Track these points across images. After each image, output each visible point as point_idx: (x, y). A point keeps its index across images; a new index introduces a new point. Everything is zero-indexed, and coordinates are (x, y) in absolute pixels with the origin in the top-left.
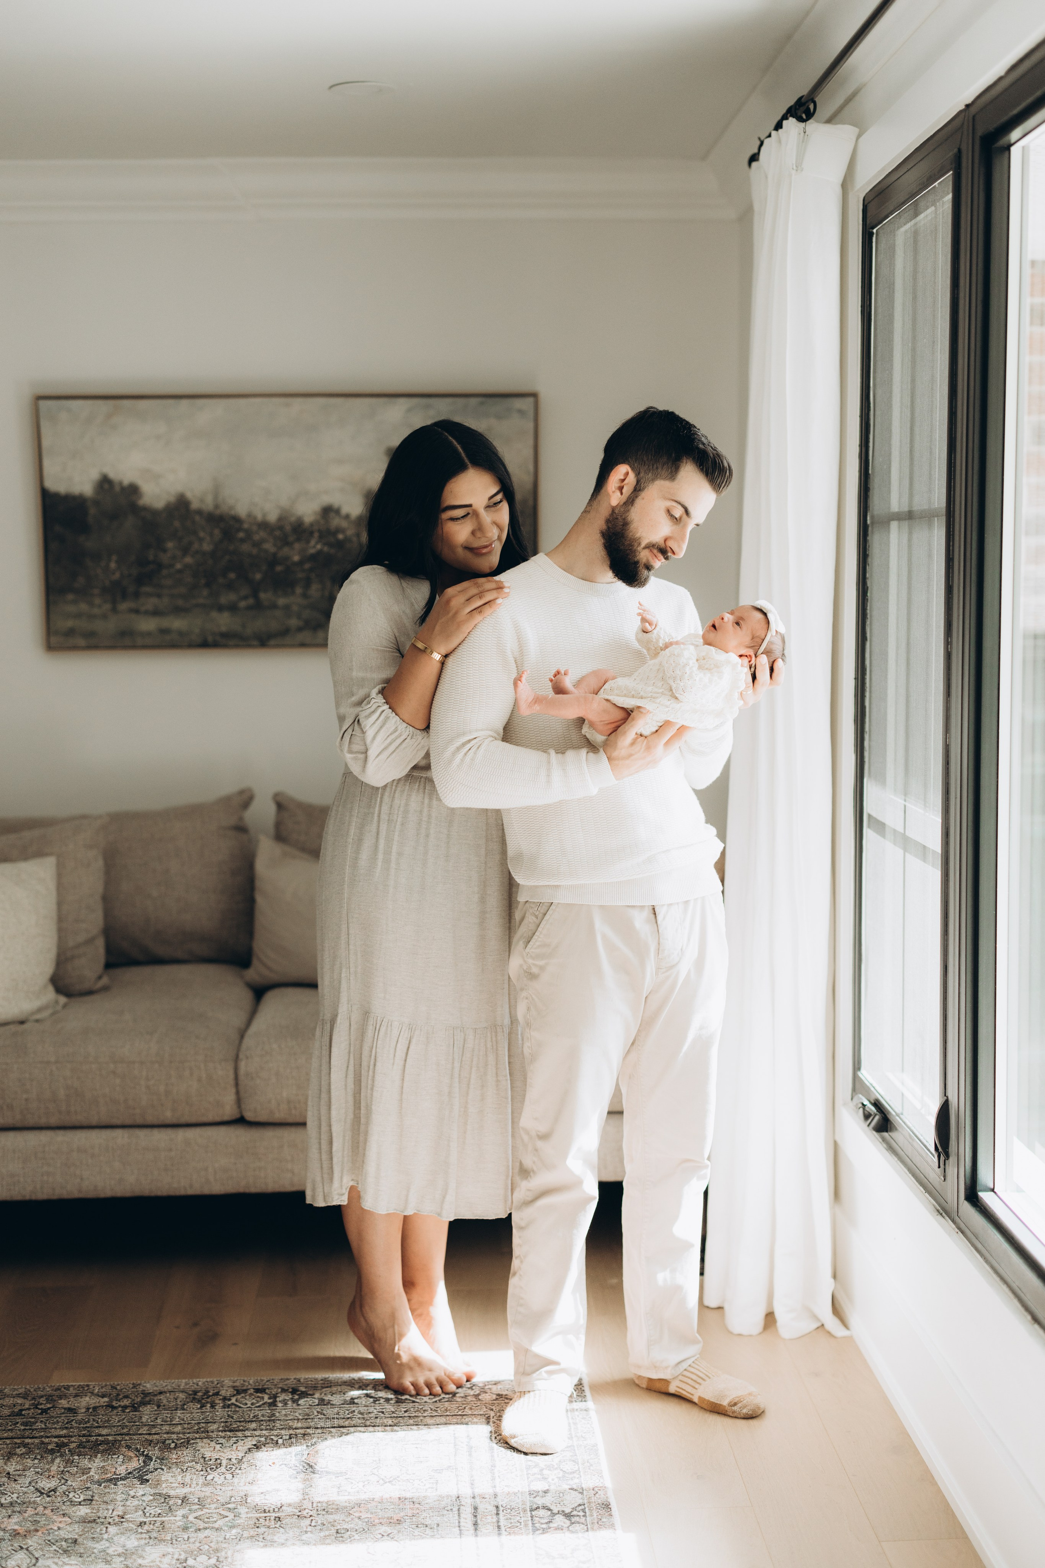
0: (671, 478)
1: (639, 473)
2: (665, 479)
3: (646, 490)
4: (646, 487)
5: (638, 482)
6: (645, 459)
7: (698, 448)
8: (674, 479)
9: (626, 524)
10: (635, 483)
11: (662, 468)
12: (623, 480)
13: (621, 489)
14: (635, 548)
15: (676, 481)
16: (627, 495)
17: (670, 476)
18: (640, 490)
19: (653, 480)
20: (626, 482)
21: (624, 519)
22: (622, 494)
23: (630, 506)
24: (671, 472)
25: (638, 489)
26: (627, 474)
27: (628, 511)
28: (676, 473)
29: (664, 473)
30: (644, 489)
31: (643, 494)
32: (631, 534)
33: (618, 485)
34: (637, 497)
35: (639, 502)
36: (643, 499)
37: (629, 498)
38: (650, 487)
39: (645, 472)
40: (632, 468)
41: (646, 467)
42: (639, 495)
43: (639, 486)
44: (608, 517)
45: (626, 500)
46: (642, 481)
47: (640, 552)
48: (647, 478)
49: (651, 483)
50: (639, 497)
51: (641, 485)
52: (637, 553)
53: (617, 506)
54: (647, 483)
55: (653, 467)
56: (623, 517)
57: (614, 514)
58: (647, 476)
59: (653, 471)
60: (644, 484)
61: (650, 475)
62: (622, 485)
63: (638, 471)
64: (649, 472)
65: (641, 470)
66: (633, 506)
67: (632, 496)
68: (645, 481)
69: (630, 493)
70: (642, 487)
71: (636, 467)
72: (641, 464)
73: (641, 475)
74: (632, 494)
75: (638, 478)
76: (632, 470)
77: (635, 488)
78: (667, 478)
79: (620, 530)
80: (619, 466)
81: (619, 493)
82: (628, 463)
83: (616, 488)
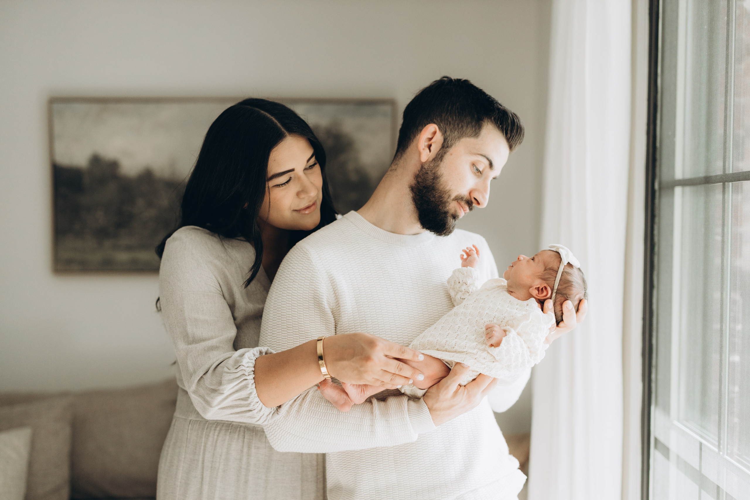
0: (475, 136)
1: (445, 132)
2: (470, 136)
3: (453, 147)
5: (445, 140)
6: (450, 119)
8: (478, 136)
9: (436, 177)
10: (442, 141)
11: (467, 127)
12: (430, 139)
13: (429, 146)
14: (445, 199)
15: (480, 138)
16: (436, 152)
17: (474, 134)
18: (448, 147)
19: (459, 138)
20: (433, 140)
21: (434, 173)
22: (430, 151)
23: (440, 162)
24: (475, 130)
25: (445, 146)
26: (435, 133)
27: (438, 166)
28: (479, 131)
29: (469, 130)
30: (451, 146)
31: (451, 151)
32: (441, 187)
33: (426, 144)
34: (445, 153)
35: (448, 158)
36: (451, 154)
38: (457, 144)
39: (451, 131)
40: (439, 127)
41: (452, 126)
42: (448, 152)
43: (446, 143)
44: (418, 173)
45: (435, 156)
46: (449, 138)
47: (450, 203)
48: (453, 136)
49: (458, 141)
50: (448, 153)
51: (448, 142)
52: (447, 204)
53: (426, 162)
54: (453, 140)
55: (458, 126)
56: (433, 172)
57: (424, 170)
58: (453, 135)
59: (458, 130)
60: (451, 141)
61: (456, 133)
62: (430, 143)
63: (445, 129)
64: (455, 131)
65: (447, 129)
66: (441, 161)
67: (440, 152)
68: (452, 139)
69: (438, 150)
70: (450, 144)
71: (442, 127)
72: (447, 124)
73: (448, 133)
74: (440, 150)
75: (446, 135)
76: (439, 129)
77: (442, 145)
78: (473, 135)
79: (430, 183)
80: (428, 125)
81: (428, 151)
82: (435, 123)
83: (424, 147)
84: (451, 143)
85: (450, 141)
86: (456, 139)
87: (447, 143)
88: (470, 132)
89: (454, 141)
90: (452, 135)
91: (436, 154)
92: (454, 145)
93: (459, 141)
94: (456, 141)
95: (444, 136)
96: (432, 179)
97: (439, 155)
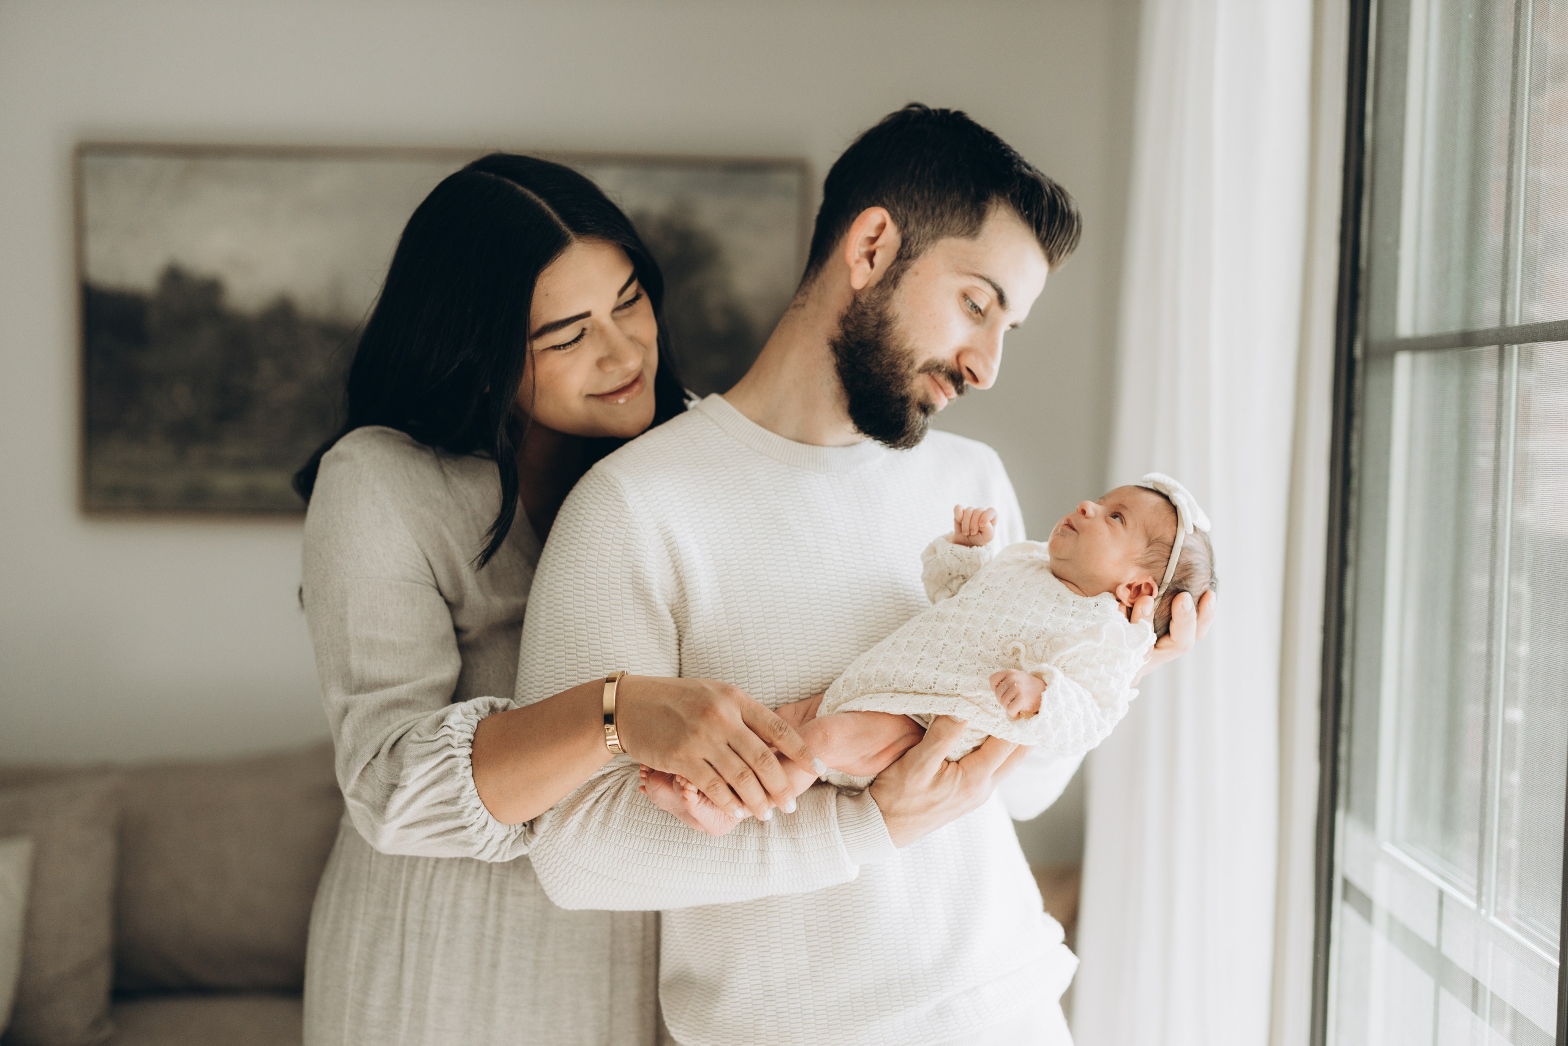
0: (967, 234)
1: (906, 225)
2: (957, 234)
3: (921, 256)
4: (920, 252)
5: (904, 242)
6: (916, 197)
7: (1022, 176)
8: (976, 234)
9: (883, 323)
10: (898, 244)
11: (952, 214)
12: (873, 240)
13: (870, 255)
14: (903, 370)
15: (980, 240)
16: (884, 268)
17: (966, 230)
18: (909, 257)
19: (935, 237)
20: (879, 242)
21: (880, 314)
22: (872, 265)
23: (891, 289)
24: (970, 221)
25: (904, 256)
26: (882, 227)
27: (888, 298)
28: (979, 225)
29: (956, 223)
30: (917, 255)
31: (917, 265)
32: (893, 344)
33: (864, 250)
34: (903, 270)
35: (909, 281)
36: (917, 273)
37: (887, 273)
38: (930, 250)
39: (918, 223)
40: (890, 215)
41: (920, 212)
42: (909, 268)
43: (907, 248)
44: (846, 312)
45: (882, 277)
46: (912, 238)
47: (913, 378)
48: (922, 233)
49: (932, 243)
50: (909, 271)
51: (910, 246)
52: (907, 381)
53: (863, 288)
54: (922, 243)
55: (933, 213)
56: (878, 310)
57: (858, 306)
58: (922, 231)
59: (933, 220)
60: (917, 244)
61: (928, 227)
62: (873, 247)
63: (904, 219)
64: (926, 222)
65: (910, 219)
66: (895, 288)
67: (892, 268)
68: (919, 239)
69: (889, 264)
70: (913, 251)
71: (899, 213)
72: (910, 207)
73: (912, 227)
74: (892, 265)
75: (906, 231)
76: (892, 218)
77: (898, 253)
78: (963, 233)
79: (872, 336)
80: (868, 210)
81: (867, 265)
82: (883, 205)
83: (861, 256)
84: (916, 248)
85: (915, 244)
86: (928, 239)
87: (909, 248)
88: (958, 225)
89: (924, 244)
90: (920, 233)
91: (884, 272)
92: (923, 254)
93: (933, 245)
94: (929, 245)
95: (903, 233)
96: (875, 326)
97: (890, 275)
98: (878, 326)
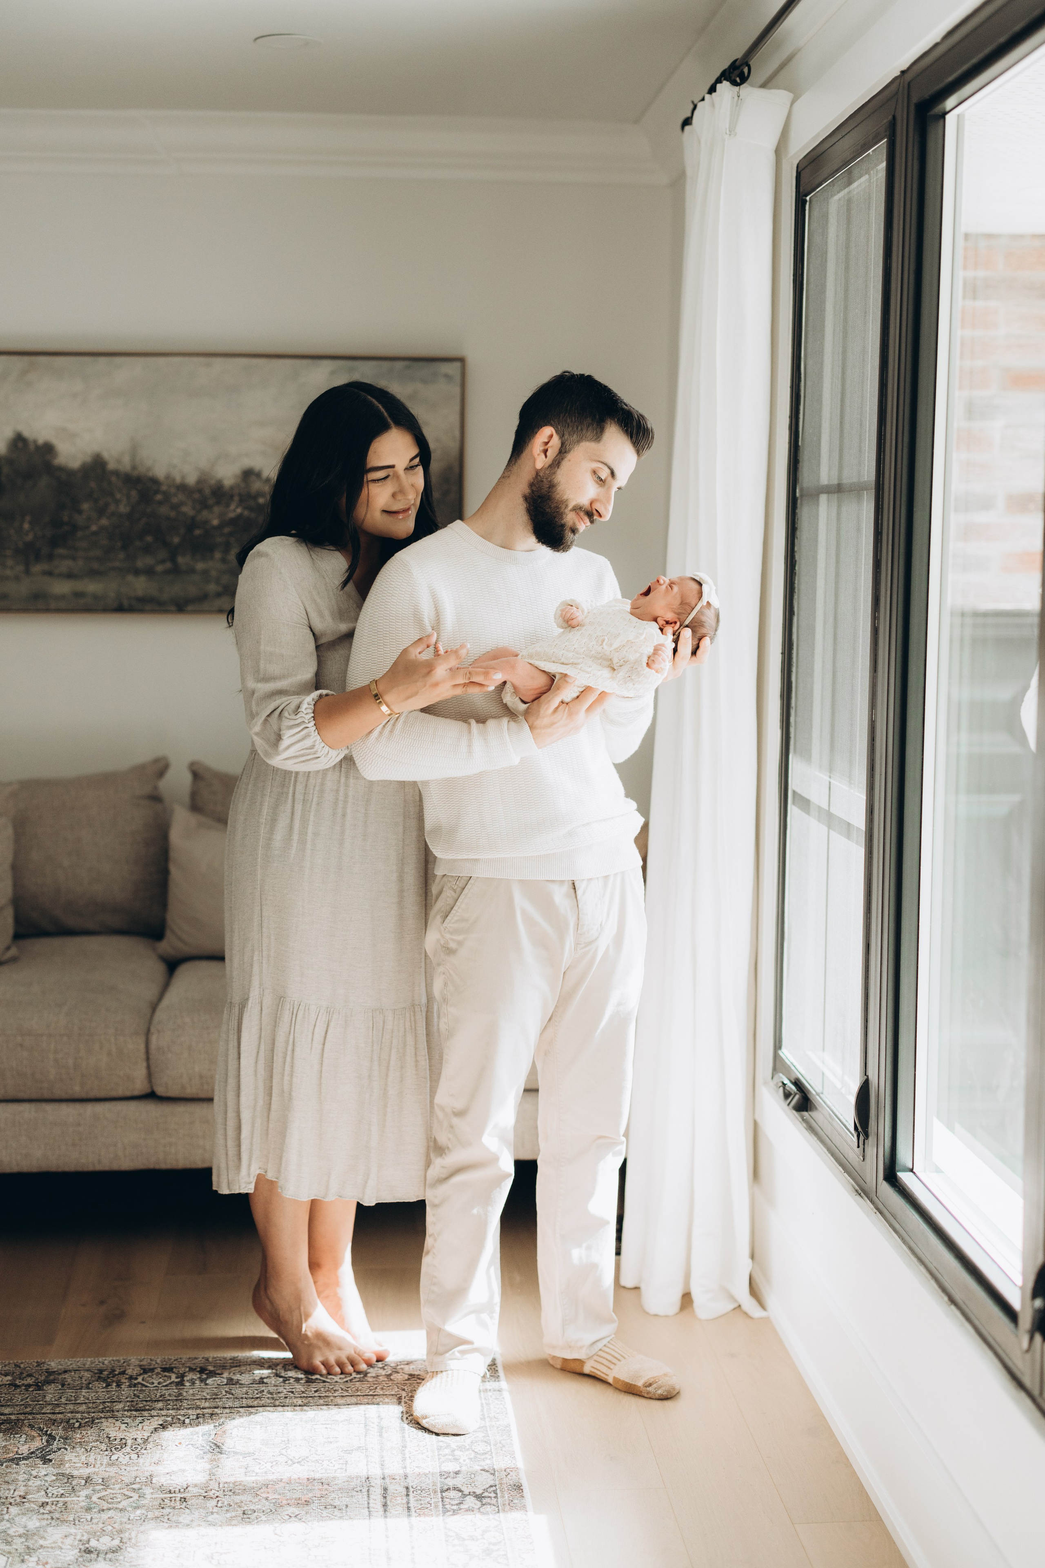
0: (595, 440)
1: (563, 435)
2: (590, 440)
4: (571, 449)
5: (563, 444)
6: (568, 421)
7: (623, 409)
8: (599, 440)
9: (552, 486)
10: (560, 445)
11: (587, 430)
12: (546, 443)
13: (545, 452)
14: (562, 510)
15: (602, 443)
16: (553, 458)
17: (595, 437)
18: (565, 452)
19: (579, 442)
20: (550, 444)
21: (550, 482)
22: (546, 456)
23: (556, 468)
24: (597, 433)
25: (563, 451)
26: (551, 436)
27: (554, 473)
28: (601, 435)
29: (589, 434)
30: (569, 451)
31: (569, 456)
32: (558, 496)
33: (542, 448)
34: (562, 459)
35: (566, 464)
36: (569, 461)
37: (554, 460)
38: (576, 449)
39: (570, 434)
40: (555, 430)
41: (570, 429)
42: (565, 458)
44: (532, 481)
45: (551, 463)
46: (567, 443)
47: (567, 515)
50: (565, 460)
51: (566, 446)
52: (564, 516)
53: (542, 468)
54: (572, 445)
55: (577, 429)
56: (549, 479)
57: (539, 477)
58: (572, 439)
59: (578, 433)
61: (575, 436)
62: (546, 447)
63: (562, 432)
64: (574, 434)
65: (566, 432)
66: (558, 468)
67: (557, 458)
68: (570, 443)
69: (555, 456)
70: (567, 449)
71: (560, 429)
72: (565, 426)
73: (566, 437)
74: (557, 456)
75: (563, 439)
76: (556, 432)
77: (559, 450)
78: (593, 439)
79: (546, 492)
80: (543, 428)
81: (544, 456)
82: (552, 425)
83: (540, 452)
84: (569, 447)
85: (568, 445)
86: (575, 443)
87: (565, 448)
90: (570, 439)
92: (572, 451)
93: (578, 446)
94: (575, 446)
97: (555, 461)
98: (549, 487)
